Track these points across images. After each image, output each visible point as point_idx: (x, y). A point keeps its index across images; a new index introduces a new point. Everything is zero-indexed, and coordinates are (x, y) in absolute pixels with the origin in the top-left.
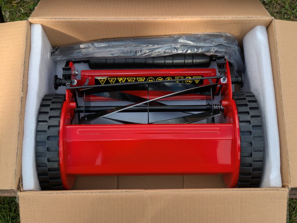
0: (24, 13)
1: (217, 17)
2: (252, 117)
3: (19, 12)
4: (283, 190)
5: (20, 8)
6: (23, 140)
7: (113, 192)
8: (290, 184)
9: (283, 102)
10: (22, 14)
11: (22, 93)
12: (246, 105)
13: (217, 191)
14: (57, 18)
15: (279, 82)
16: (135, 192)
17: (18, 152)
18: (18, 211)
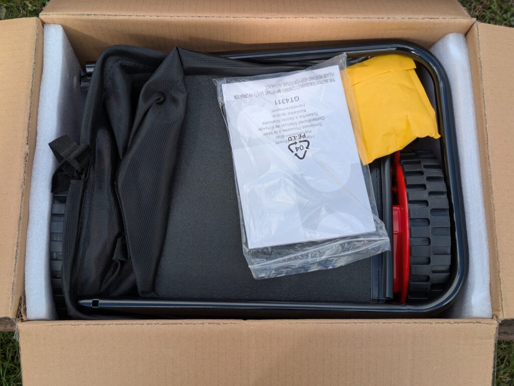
0: (32, 10)
1: (376, 16)
2: (431, 193)
3: (24, 9)
4: (488, 324)
5: (25, 2)
6: (27, 229)
7: (188, 324)
8: (501, 312)
9: (491, 169)
10: (28, 11)
11: (27, 147)
12: (421, 173)
13: (372, 323)
14: (91, 15)
15: (485, 132)
16: (226, 324)
17: (18, 252)
18: (18, 358)
